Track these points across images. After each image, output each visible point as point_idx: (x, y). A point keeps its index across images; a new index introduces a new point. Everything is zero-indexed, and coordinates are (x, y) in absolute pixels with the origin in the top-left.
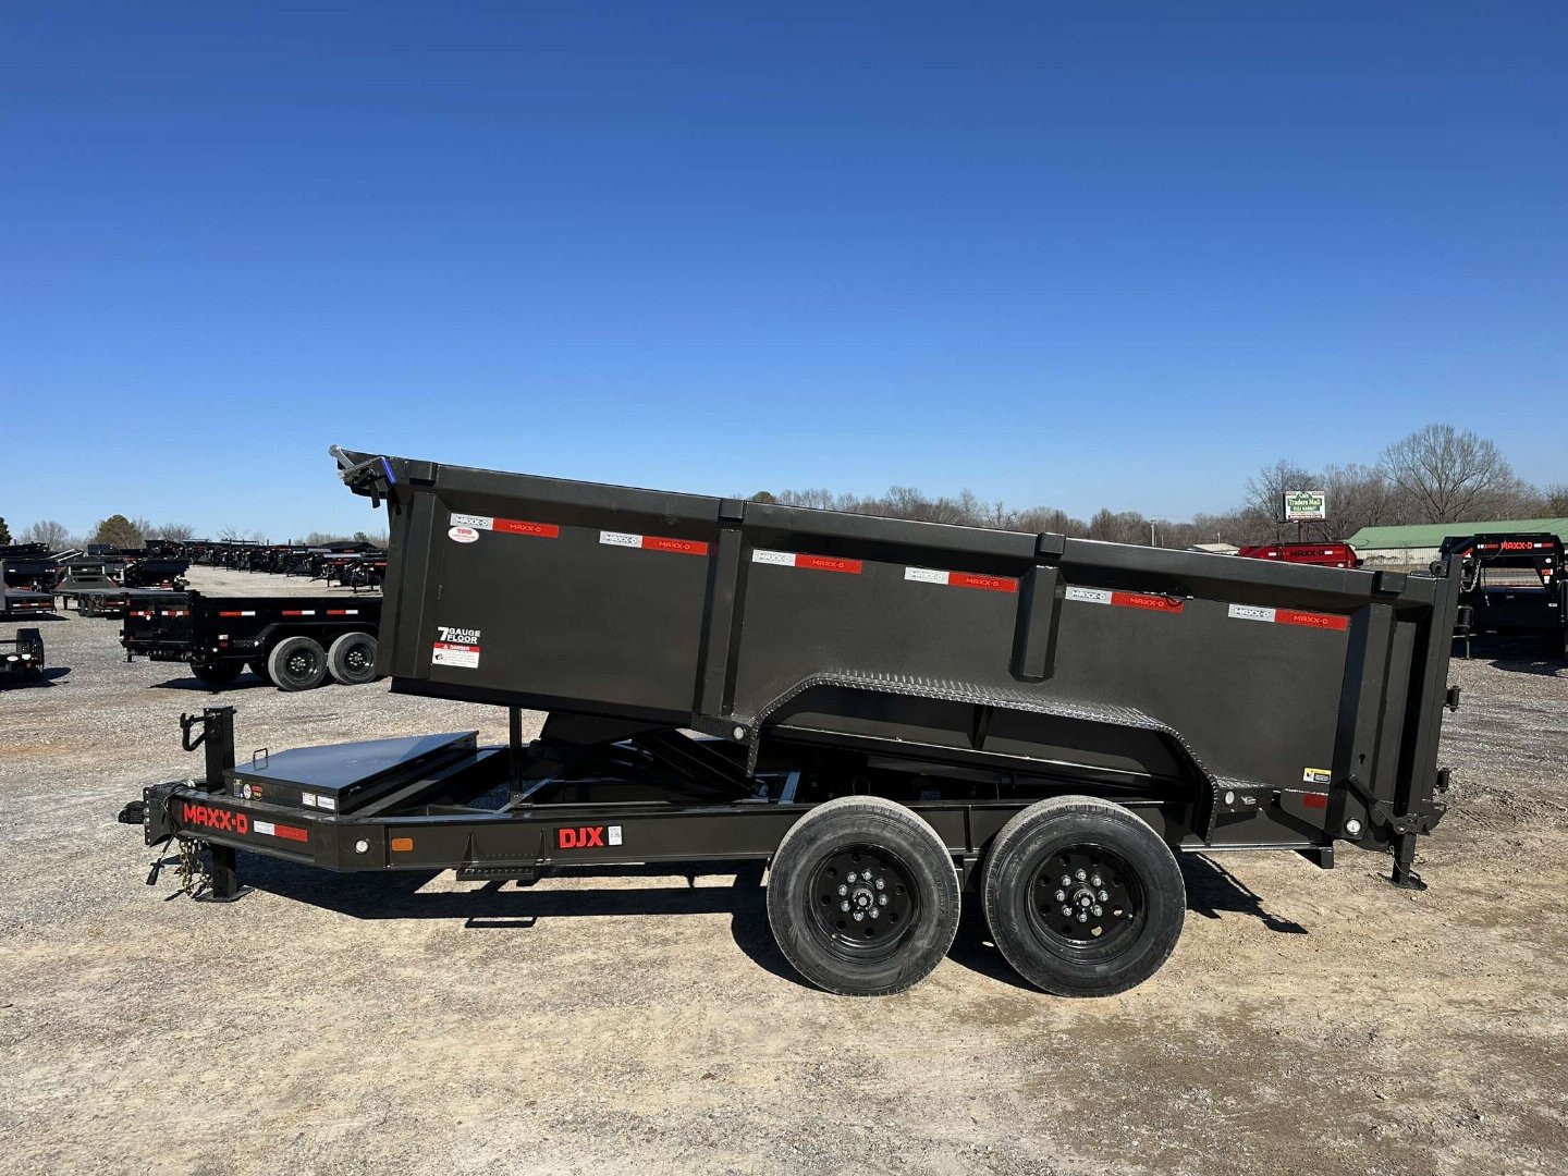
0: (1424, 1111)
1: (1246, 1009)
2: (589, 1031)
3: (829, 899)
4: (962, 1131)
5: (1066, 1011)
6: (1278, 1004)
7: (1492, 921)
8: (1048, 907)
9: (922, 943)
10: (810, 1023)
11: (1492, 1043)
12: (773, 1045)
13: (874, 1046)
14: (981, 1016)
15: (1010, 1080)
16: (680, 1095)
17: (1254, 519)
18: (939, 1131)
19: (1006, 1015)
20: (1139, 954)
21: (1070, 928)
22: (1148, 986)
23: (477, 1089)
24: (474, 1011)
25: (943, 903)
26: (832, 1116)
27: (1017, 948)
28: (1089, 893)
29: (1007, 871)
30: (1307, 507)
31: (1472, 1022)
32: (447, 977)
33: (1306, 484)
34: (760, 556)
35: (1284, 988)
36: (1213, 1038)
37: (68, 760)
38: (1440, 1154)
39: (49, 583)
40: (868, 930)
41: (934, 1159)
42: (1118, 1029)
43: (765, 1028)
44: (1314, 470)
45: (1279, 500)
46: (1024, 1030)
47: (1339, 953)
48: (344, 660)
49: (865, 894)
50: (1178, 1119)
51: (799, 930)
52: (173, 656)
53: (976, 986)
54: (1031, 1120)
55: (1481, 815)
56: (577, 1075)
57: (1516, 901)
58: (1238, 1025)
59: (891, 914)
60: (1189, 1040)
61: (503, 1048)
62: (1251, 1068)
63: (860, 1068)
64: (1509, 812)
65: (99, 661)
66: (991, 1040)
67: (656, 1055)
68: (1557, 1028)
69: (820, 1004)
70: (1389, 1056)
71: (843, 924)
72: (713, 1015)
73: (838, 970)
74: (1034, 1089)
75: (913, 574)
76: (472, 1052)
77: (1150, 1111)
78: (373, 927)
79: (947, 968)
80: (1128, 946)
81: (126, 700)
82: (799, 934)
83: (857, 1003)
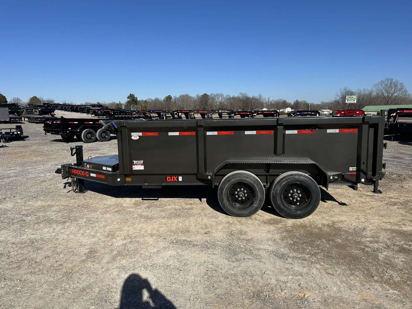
0: (376, 246)
1: (334, 223)
2: (176, 223)
3: (232, 195)
4: (266, 247)
5: (290, 222)
6: (342, 221)
7: (395, 204)
8: (286, 198)
9: (255, 205)
10: (228, 223)
11: (393, 231)
12: (220, 227)
13: (244, 228)
14: (269, 222)
15: (277, 236)
16: (199, 237)
17: (337, 103)
18: (262, 247)
19: (275, 222)
20: (308, 209)
21: (292, 203)
22: (310, 217)
23: (152, 235)
24: (148, 219)
25: (261, 196)
26: (236, 243)
27: (278, 207)
28: (297, 194)
29: (276, 189)
30: (352, 100)
31: (389, 227)
32: (140, 211)
33: (352, 94)
34: (209, 133)
35: (343, 218)
36: (326, 229)
37: (35, 159)
38: (380, 254)
39: (20, 114)
40: (242, 202)
41: (261, 252)
42: (303, 226)
43: (218, 224)
44: (354, 90)
45: (344, 98)
46: (280, 226)
47: (357, 211)
48: (101, 135)
49: (242, 194)
50: (318, 246)
51: (225, 201)
52: (57, 133)
53: (268, 216)
54: (283, 244)
55: (393, 180)
56: (175, 232)
57: (402, 200)
58: (332, 226)
59: (248, 198)
60: (320, 229)
61: (156, 226)
62: (335, 235)
63: (241, 232)
64: (401, 179)
65: (37, 134)
66: (272, 228)
67: (193, 228)
68: (409, 228)
69: (230, 219)
70: (368, 233)
71: (236, 200)
72: (205, 220)
73: (235, 211)
74: (283, 239)
75: (247, 133)
76: (149, 227)
77: (311, 244)
78: (120, 200)
79: (260, 212)
80: (306, 207)
81: (46, 144)
82: (225, 202)
83: (239, 219)
